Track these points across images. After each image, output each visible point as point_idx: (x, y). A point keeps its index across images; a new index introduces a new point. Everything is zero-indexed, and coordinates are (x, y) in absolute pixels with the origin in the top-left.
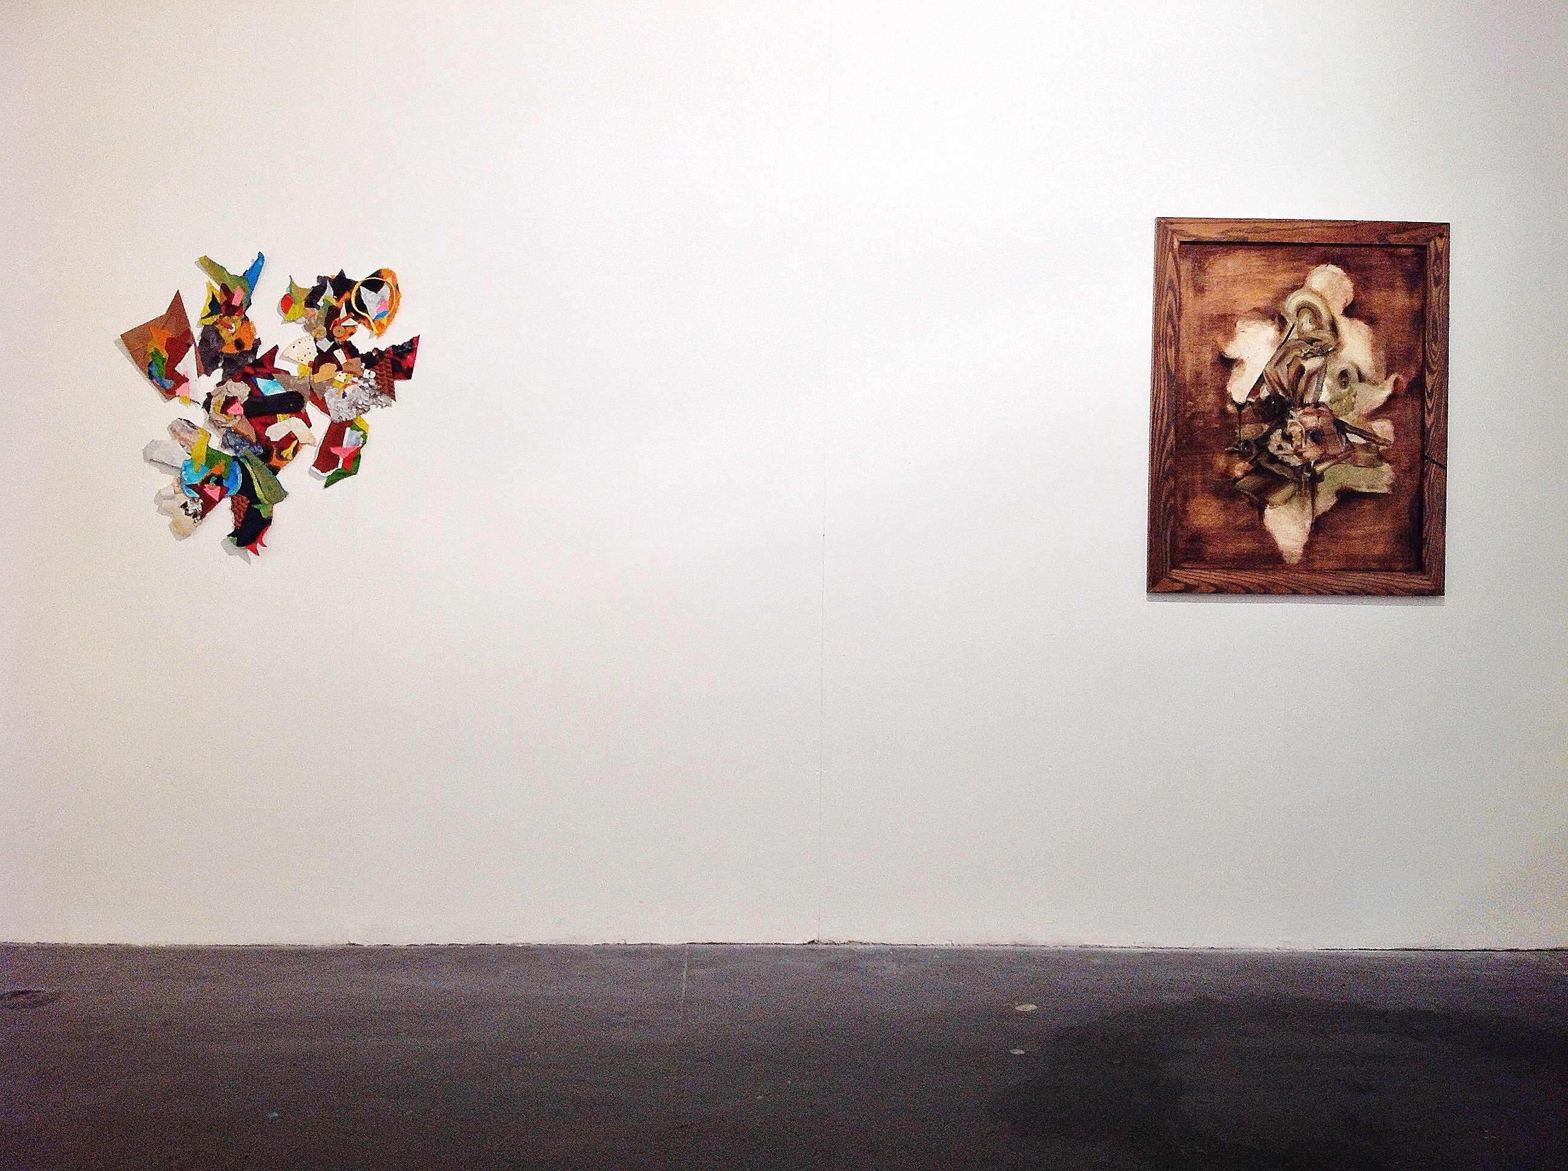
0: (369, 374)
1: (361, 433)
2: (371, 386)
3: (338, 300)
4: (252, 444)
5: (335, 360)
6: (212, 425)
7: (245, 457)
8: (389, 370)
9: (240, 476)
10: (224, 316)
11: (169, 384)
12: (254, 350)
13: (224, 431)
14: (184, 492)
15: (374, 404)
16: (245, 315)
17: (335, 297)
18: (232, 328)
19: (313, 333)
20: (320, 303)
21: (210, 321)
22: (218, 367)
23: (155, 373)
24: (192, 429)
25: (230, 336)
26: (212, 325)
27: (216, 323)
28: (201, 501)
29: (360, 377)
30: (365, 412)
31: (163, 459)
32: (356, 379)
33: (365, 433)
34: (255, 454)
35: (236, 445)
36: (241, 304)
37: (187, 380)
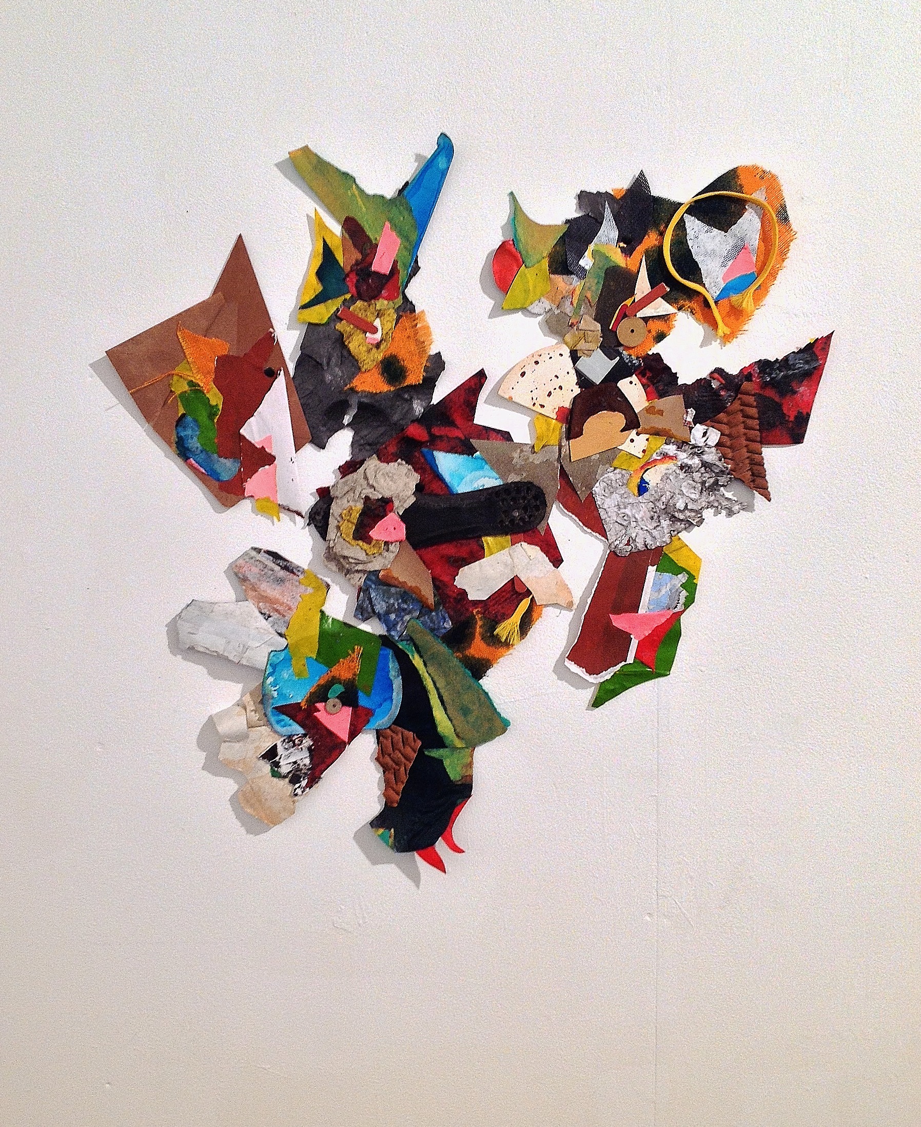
0: (705, 434)
1: (682, 578)
2: (705, 464)
3: (628, 252)
4: (425, 609)
5: (622, 405)
6: (333, 566)
7: (411, 640)
8: (750, 422)
9: (397, 683)
10: (353, 300)
11: (228, 467)
12: (429, 383)
13: (359, 580)
14: (269, 723)
15: (710, 505)
16: (405, 298)
17: (622, 244)
18: (374, 330)
19: (568, 338)
20: (586, 262)
21: (322, 314)
22: (342, 427)
23: (194, 443)
24: (282, 573)
25: (369, 351)
26: (327, 324)
27: (336, 318)
28: (308, 742)
29: (682, 444)
30: (689, 525)
31: (218, 644)
32: (671, 449)
33: (691, 577)
34: (432, 630)
35: (388, 613)
36: (394, 271)
37: (269, 459)
